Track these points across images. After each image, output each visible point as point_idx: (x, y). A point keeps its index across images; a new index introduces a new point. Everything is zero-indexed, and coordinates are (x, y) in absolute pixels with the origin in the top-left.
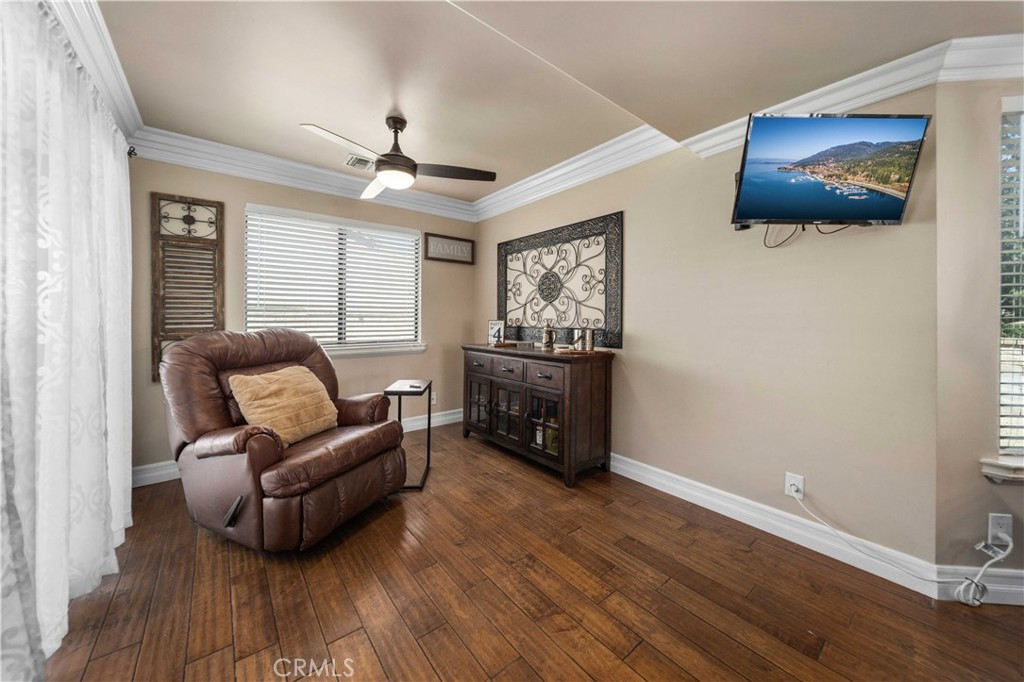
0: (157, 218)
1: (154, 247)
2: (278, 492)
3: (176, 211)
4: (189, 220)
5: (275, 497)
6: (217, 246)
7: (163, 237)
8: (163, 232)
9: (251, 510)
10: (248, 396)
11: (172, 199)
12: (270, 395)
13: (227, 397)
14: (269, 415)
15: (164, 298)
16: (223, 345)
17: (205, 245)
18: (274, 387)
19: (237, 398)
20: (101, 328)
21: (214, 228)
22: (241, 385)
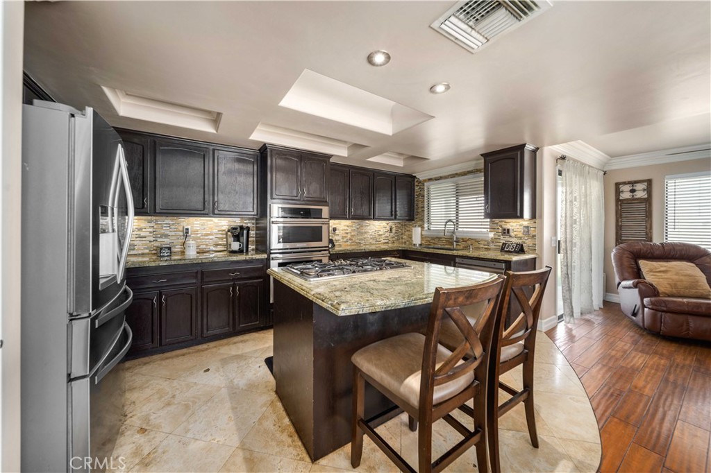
0: (618, 192)
1: (617, 205)
2: (650, 307)
3: (627, 188)
4: (633, 191)
5: (649, 308)
6: (648, 201)
7: (620, 200)
8: (621, 198)
9: (640, 311)
10: (647, 270)
11: (625, 183)
12: (660, 272)
13: (639, 270)
14: (657, 280)
15: (621, 226)
16: (639, 247)
17: (641, 200)
18: (662, 269)
19: (642, 270)
20: (590, 239)
21: (646, 192)
22: (644, 265)
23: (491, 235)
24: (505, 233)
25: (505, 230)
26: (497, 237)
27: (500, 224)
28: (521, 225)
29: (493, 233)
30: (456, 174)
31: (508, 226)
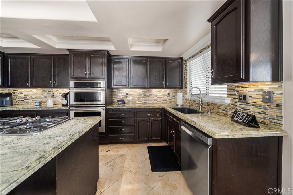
23: (228, 101)
24: (241, 99)
25: (241, 96)
26: (234, 103)
27: (236, 89)
28: (259, 91)
29: (230, 99)
30: (204, 49)
31: (245, 91)
